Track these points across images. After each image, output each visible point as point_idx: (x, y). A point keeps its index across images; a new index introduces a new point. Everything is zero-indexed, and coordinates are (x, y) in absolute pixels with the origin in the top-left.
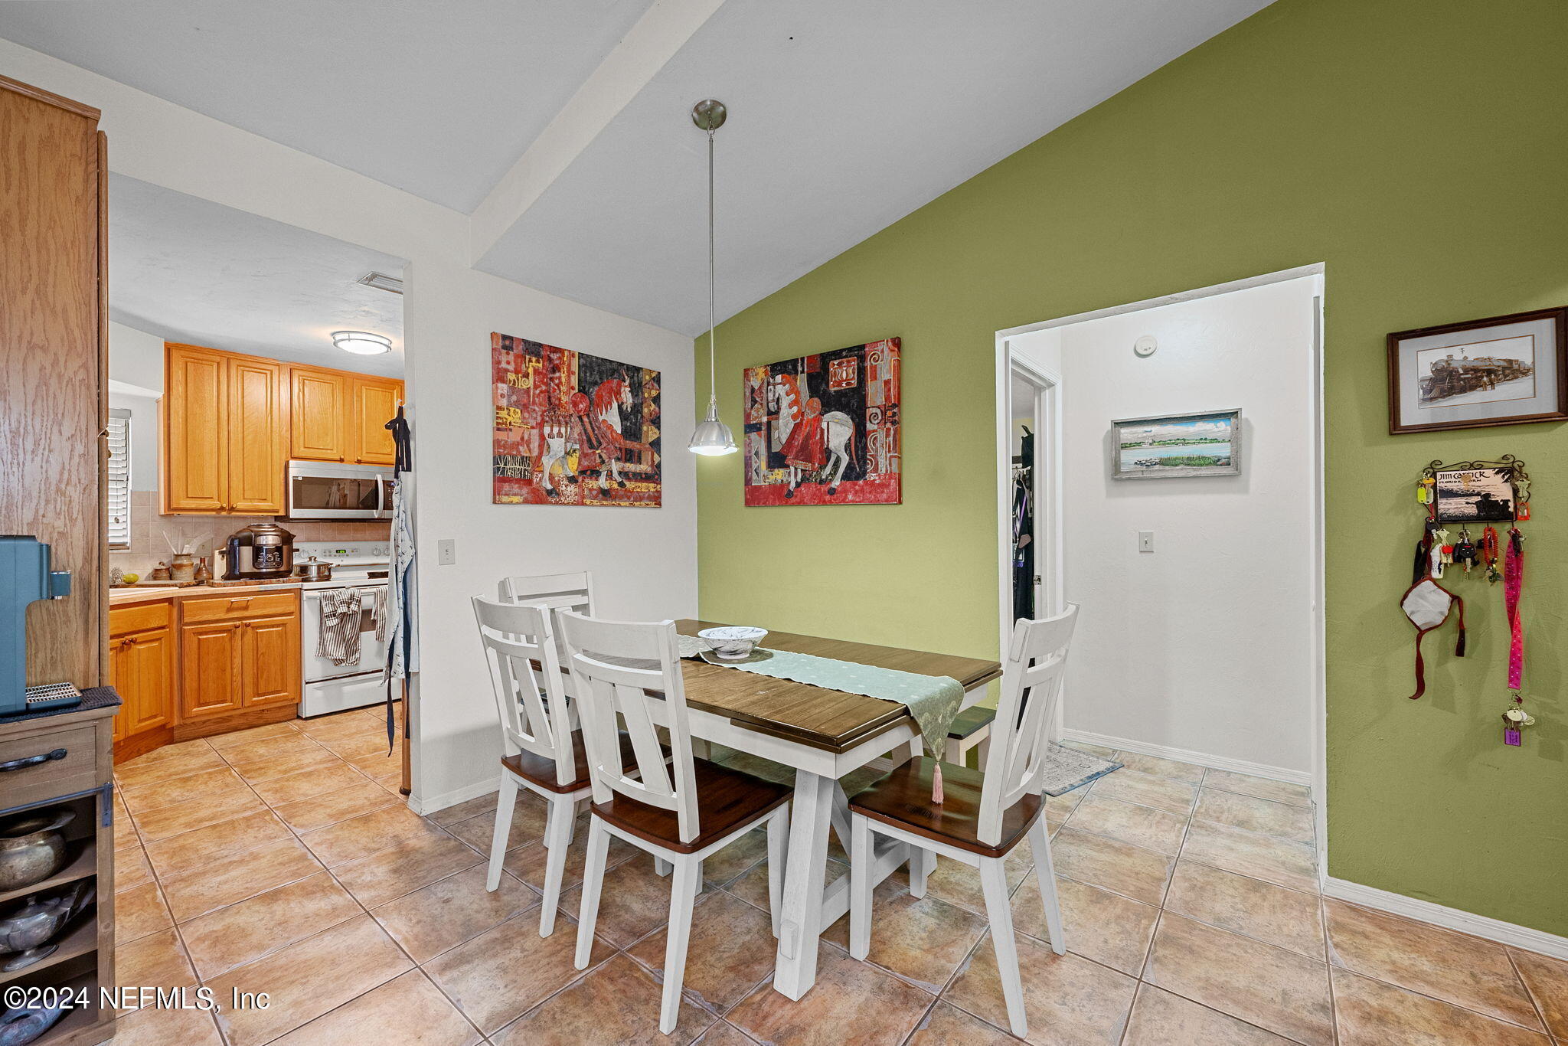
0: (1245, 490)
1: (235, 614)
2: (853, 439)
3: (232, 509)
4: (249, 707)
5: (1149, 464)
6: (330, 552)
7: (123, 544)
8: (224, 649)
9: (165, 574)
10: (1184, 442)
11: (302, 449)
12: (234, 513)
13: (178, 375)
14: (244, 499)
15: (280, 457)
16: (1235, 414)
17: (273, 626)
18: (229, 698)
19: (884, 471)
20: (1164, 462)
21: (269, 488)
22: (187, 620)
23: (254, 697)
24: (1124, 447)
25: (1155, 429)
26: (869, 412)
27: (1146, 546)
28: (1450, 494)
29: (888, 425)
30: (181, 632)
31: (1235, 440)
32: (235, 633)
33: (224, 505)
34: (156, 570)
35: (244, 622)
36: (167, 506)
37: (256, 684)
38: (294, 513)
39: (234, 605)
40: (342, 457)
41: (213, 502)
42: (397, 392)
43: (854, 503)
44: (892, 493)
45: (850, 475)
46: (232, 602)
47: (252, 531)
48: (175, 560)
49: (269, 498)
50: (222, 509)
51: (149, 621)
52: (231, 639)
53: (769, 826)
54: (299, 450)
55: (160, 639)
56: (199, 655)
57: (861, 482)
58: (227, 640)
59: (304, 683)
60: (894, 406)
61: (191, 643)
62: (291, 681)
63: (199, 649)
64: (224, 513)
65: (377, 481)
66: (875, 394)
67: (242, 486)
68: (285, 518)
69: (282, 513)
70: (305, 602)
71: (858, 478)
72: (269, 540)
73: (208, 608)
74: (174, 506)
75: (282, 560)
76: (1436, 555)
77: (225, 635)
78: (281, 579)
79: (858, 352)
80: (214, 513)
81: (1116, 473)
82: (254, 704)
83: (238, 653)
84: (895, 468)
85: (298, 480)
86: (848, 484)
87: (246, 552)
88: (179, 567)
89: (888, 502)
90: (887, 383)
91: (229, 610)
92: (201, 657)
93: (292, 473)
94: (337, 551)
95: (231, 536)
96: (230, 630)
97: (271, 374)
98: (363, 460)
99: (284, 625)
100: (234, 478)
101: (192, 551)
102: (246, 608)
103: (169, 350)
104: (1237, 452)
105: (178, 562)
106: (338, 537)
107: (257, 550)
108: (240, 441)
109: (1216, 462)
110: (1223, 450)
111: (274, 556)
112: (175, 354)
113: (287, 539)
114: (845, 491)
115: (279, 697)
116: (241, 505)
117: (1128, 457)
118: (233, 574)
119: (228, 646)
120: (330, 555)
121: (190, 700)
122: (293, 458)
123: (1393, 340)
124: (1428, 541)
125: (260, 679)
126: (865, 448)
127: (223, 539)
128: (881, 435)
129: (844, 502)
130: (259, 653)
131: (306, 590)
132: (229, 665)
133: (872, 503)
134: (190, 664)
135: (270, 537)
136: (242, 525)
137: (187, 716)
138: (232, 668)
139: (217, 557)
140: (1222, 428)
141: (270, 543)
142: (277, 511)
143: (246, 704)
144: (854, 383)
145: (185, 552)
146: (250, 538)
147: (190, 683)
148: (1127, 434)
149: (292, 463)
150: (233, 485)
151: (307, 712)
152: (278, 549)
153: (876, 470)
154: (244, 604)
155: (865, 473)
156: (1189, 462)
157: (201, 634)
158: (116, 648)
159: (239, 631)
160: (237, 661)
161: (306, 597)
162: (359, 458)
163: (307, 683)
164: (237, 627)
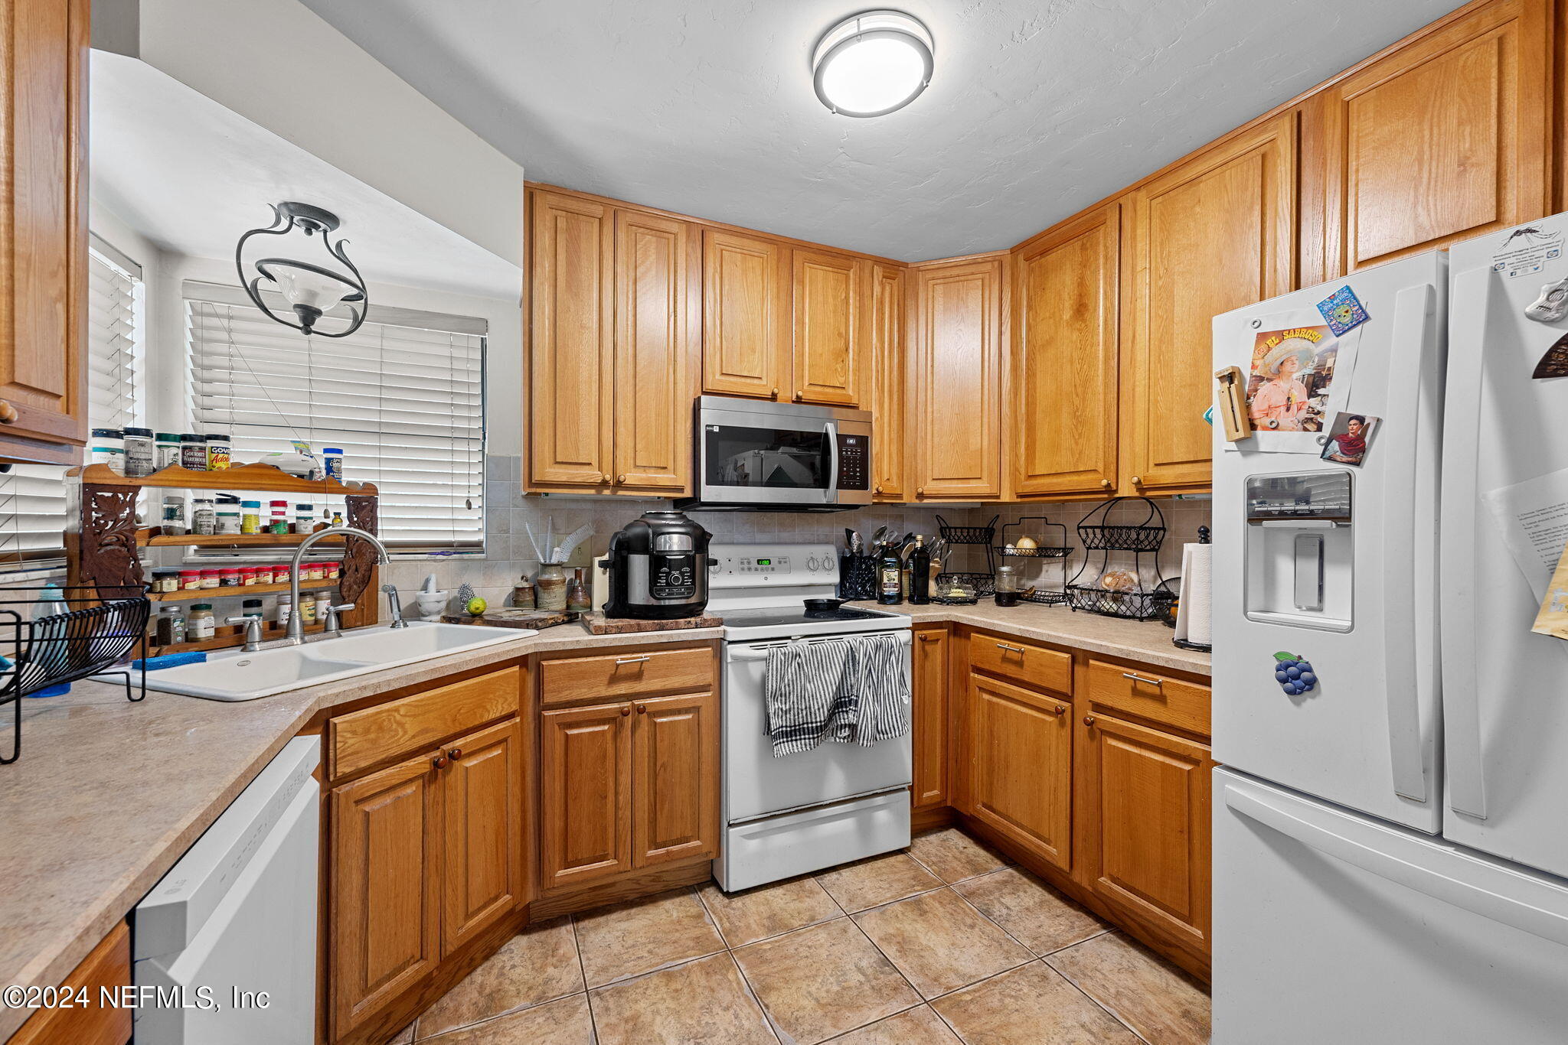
1: (622, 688)
3: (619, 485)
4: (642, 867)
6: (749, 563)
7: (478, 544)
8: (605, 756)
9: (528, 598)
11: (718, 376)
12: (620, 493)
13: (543, 240)
14: (636, 466)
15: (686, 394)
17: (679, 712)
18: (611, 850)
21: (671, 447)
22: (549, 698)
23: (650, 849)
30: (539, 720)
32: (622, 725)
33: (608, 477)
34: (518, 589)
35: (636, 702)
36: (527, 479)
37: (653, 822)
38: (709, 493)
39: (622, 671)
40: (776, 391)
41: (591, 472)
42: (855, 274)
46: (618, 665)
47: (649, 526)
48: (543, 572)
49: (671, 466)
50: (604, 484)
51: (484, 707)
52: (616, 735)
54: (714, 381)
55: (505, 740)
56: (566, 766)
58: (609, 736)
59: (725, 824)
61: (555, 739)
62: (707, 819)
63: (566, 754)
64: (607, 492)
65: (826, 435)
67: (632, 445)
68: (692, 503)
69: (688, 493)
70: (729, 666)
72: (675, 543)
73: (582, 675)
74: (536, 478)
75: (693, 583)
77: (606, 727)
78: (692, 619)
80: (593, 492)
82: (652, 862)
83: (626, 766)
85: (712, 431)
87: (639, 565)
88: (548, 584)
91: (614, 679)
92: (569, 772)
93: (705, 418)
94: (758, 561)
95: (616, 534)
96: (614, 719)
97: (676, 239)
98: (806, 397)
99: (695, 709)
100: (621, 429)
101: (565, 559)
102: (638, 676)
103: (531, 194)
105: (546, 577)
106: (759, 537)
107: (658, 562)
108: (631, 359)
111: (682, 574)
112: (539, 201)
113: (701, 540)
115: (688, 849)
116: (631, 477)
118: (620, 607)
119: (610, 747)
120: (749, 569)
121: (553, 854)
122: (704, 393)
125: (658, 813)
127: (607, 540)
130: (659, 764)
131: (730, 643)
132: (611, 784)
134: (554, 786)
135: (675, 537)
136: (630, 515)
137: (547, 884)
138: (616, 794)
139: (598, 571)
141: (675, 548)
142: (681, 490)
143: (639, 863)
145: (554, 560)
146: (645, 538)
147: (554, 824)
149: (704, 398)
150: (620, 440)
151: (735, 881)
152: (689, 560)
154: (636, 669)
157: (571, 726)
158: (422, 776)
159: (628, 721)
160: (625, 779)
161: (731, 656)
162: (800, 393)
163: (730, 825)
164: (625, 714)
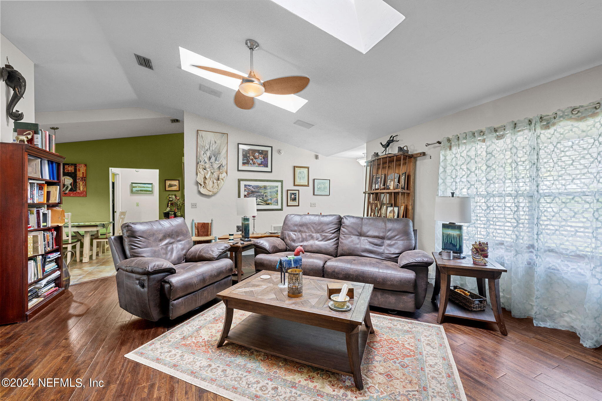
0: (154, 196)
2: (73, 183)
5: (138, 191)
10: (144, 187)
16: (152, 184)
19: (82, 190)
20: (141, 190)
24: (133, 187)
25: (139, 185)
26: (77, 178)
27: (137, 205)
28: (170, 198)
29: (83, 181)
31: (152, 188)
43: (73, 196)
44: (84, 194)
45: (71, 190)
53: (77, 245)
57: (75, 192)
60: (85, 177)
66: (80, 174)
71: (74, 191)
76: (169, 205)
79: (75, 165)
81: (132, 191)
84: (85, 189)
86: (71, 192)
89: (83, 196)
90: (83, 173)
104: (152, 190)
109: (149, 191)
110: (150, 189)
114: (70, 194)
117: (134, 189)
123: (165, 180)
124: (168, 203)
126: (76, 185)
128: (81, 183)
129: (70, 196)
133: (78, 196)
140: (150, 186)
144: (73, 171)
148: (134, 185)
153: (80, 189)
155: (76, 190)
156: (145, 191)
